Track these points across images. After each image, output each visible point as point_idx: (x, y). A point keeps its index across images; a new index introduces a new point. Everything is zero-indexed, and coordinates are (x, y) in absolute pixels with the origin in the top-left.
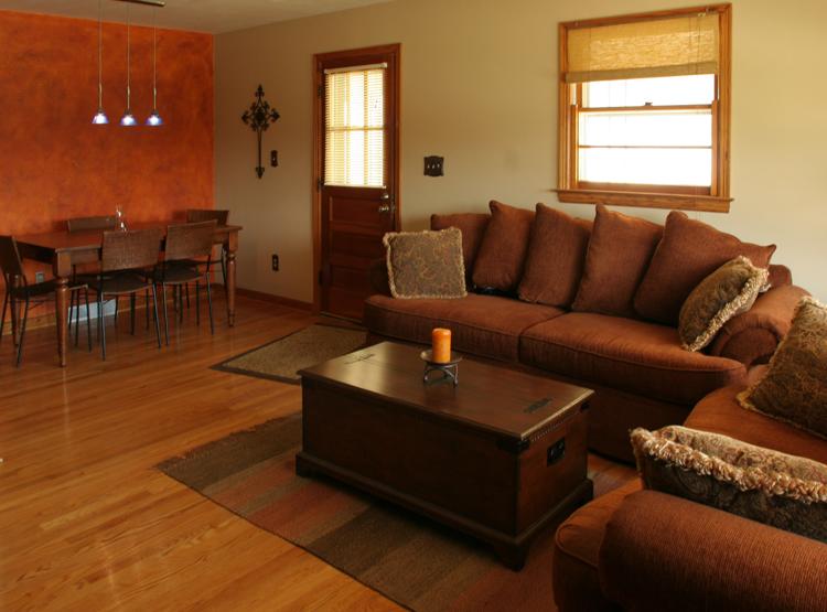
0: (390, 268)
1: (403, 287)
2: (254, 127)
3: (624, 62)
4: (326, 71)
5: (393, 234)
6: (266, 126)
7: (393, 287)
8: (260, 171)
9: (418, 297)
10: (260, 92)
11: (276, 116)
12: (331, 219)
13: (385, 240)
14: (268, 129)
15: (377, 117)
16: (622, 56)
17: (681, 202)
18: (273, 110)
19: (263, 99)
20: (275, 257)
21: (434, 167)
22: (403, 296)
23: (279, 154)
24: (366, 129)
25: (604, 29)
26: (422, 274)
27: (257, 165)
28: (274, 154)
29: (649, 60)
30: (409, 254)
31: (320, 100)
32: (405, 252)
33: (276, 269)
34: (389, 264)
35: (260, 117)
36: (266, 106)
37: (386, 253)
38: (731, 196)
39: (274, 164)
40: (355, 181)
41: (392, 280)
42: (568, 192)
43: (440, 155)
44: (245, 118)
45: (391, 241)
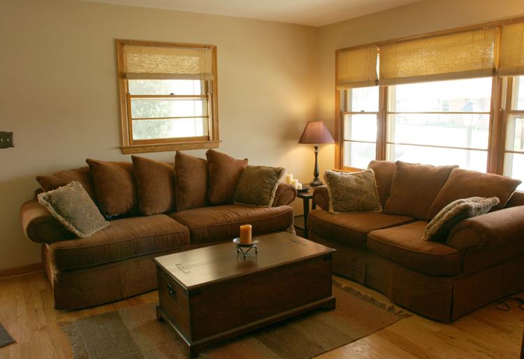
0: (62, 219)
1: (84, 228)
3: (162, 69)
7: (77, 232)
16: (160, 66)
17: (197, 145)
21: (2, 140)
29: (176, 70)
38: (220, 140)
41: (71, 226)
42: (128, 148)
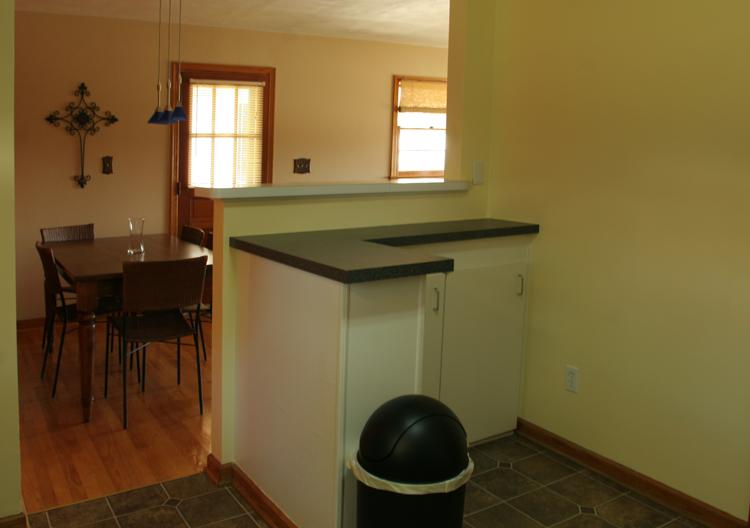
2: (71, 130)
6: (93, 130)
8: (81, 180)
10: (82, 91)
11: (111, 120)
14: (97, 134)
18: (106, 113)
19: (87, 99)
21: (302, 166)
23: (113, 161)
24: (236, 136)
25: (420, 84)
28: (107, 160)
35: (83, 119)
36: (94, 108)
39: (107, 171)
43: (308, 158)
44: (52, 119)
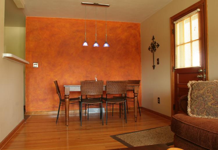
0: (189, 99)
1: (195, 110)
2: (152, 51)
4: (175, 22)
5: (194, 82)
6: (155, 50)
7: (189, 110)
8: (154, 67)
9: (206, 117)
10: (153, 38)
11: (158, 45)
12: (178, 83)
13: (189, 85)
14: (156, 51)
15: (196, 35)
18: (157, 43)
19: (154, 40)
20: (159, 98)
22: (195, 116)
23: (159, 59)
24: (191, 41)
26: (209, 104)
27: (153, 65)
28: (158, 60)
30: (201, 92)
31: (173, 35)
32: (199, 90)
33: (159, 103)
34: (189, 97)
35: (154, 47)
36: (155, 43)
37: (188, 91)
39: (158, 63)
40: (187, 65)
41: (189, 105)
44: (149, 49)
45: (192, 85)
